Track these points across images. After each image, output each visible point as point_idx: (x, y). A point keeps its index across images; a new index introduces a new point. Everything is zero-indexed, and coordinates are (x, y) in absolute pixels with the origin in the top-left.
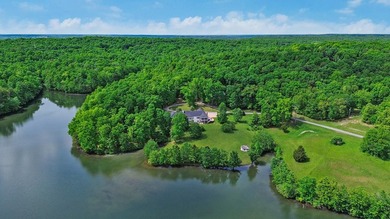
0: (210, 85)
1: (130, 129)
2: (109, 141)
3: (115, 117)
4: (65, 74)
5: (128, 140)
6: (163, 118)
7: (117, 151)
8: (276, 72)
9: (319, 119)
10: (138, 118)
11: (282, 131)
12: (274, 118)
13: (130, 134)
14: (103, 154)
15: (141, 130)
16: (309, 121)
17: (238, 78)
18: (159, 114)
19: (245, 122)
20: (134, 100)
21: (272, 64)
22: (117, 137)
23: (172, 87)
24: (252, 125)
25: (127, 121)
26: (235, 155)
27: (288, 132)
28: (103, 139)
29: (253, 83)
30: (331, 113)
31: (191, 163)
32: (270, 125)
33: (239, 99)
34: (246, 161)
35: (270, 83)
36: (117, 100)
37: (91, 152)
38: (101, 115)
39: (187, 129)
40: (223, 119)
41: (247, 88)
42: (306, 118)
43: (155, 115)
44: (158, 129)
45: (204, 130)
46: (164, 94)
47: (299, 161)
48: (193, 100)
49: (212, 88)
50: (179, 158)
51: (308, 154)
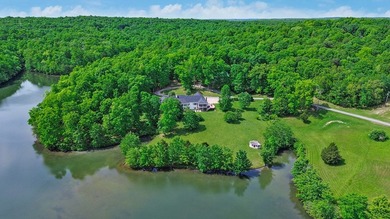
0: (211, 63)
1: (106, 118)
2: (76, 135)
3: (87, 102)
4: (46, 53)
5: (101, 133)
6: (149, 104)
7: (88, 147)
8: (290, 48)
9: (348, 107)
10: (116, 104)
11: (301, 121)
12: (291, 105)
13: (105, 125)
14: (70, 150)
15: (119, 119)
16: (334, 109)
17: (244, 56)
18: (144, 99)
19: (254, 110)
20: (115, 81)
21: (285, 40)
22: (87, 128)
23: (164, 67)
24: (263, 113)
25: (102, 108)
26: (243, 156)
27: (308, 122)
28: (68, 131)
29: (263, 61)
30: (363, 98)
31: (183, 166)
32: (286, 114)
33: (246, 81)
34: (257, 163)
35: (283, 62)
36: (94, 81)
37: (54, 148)
38: (69, 99)
39: (180, 118)
40: (226, 106)
41: (256, 67)
42: (330, 104)
43: (139, 100)
44: (143, 118)
45: (202, 120)
46: (154, 74)
47: (330, 164)
48: (189, 82)
49: (213, 67)
50: (166, 158)
51: (343, 154)
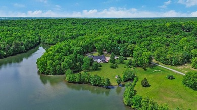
0: (110, 43)
1: (62, 63)
2: (51, 69)
3: (57, 57)
4: (49, 36)
5: (60, 69)
6: (80, 59)
7: (55, 73)
8: (149, 38)
9: (167, 64)
10: (66, 58)
11: (143, 70)
12: (139, 62)
13: (62, 66)
14: (48, 74)
15: (67, 64)
16: (161, 65)
17: (127, 40)
18: (78, 57)
19: (125, 63)
20: (69, 49)
22: (55, 66)
23: (91, 44)
24: (128, 65)
25: (62, 59)
26: (108, 80)
27: (146, 70)
28: (48, 67)
29: (135, 43)
30: (173, 61)
32: (138, 66)
33: (125, 51)
34: (114, 83)
35: (143, 43)
36: (61, 49)
37: (43, 73)
38: (51, 56)
39: (91, 65)
40: (113, 61)
41: (130, 45)
42: (160, 63)
43: (76, 57)
44: (77, 64)
45: (100, 66)
47: (144, 86)
48: (101, 50)
49: (110, 45)
